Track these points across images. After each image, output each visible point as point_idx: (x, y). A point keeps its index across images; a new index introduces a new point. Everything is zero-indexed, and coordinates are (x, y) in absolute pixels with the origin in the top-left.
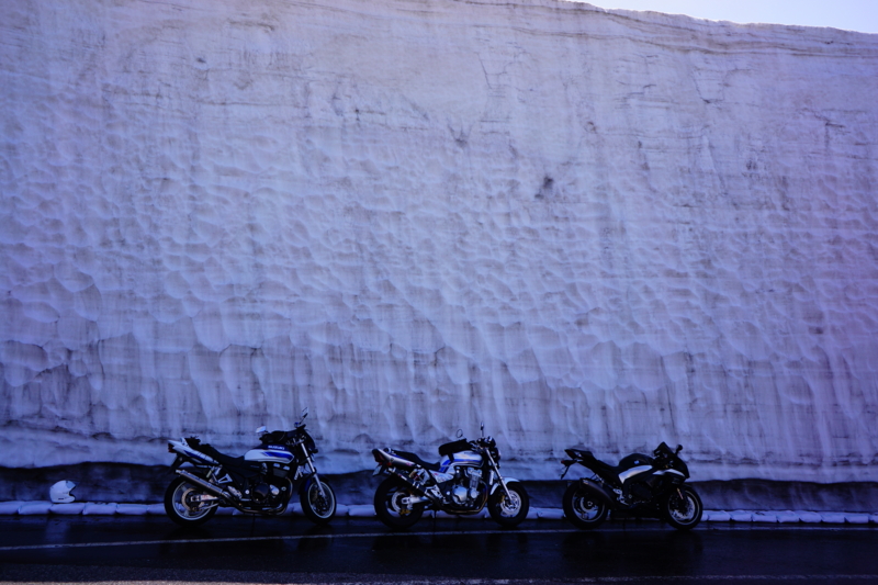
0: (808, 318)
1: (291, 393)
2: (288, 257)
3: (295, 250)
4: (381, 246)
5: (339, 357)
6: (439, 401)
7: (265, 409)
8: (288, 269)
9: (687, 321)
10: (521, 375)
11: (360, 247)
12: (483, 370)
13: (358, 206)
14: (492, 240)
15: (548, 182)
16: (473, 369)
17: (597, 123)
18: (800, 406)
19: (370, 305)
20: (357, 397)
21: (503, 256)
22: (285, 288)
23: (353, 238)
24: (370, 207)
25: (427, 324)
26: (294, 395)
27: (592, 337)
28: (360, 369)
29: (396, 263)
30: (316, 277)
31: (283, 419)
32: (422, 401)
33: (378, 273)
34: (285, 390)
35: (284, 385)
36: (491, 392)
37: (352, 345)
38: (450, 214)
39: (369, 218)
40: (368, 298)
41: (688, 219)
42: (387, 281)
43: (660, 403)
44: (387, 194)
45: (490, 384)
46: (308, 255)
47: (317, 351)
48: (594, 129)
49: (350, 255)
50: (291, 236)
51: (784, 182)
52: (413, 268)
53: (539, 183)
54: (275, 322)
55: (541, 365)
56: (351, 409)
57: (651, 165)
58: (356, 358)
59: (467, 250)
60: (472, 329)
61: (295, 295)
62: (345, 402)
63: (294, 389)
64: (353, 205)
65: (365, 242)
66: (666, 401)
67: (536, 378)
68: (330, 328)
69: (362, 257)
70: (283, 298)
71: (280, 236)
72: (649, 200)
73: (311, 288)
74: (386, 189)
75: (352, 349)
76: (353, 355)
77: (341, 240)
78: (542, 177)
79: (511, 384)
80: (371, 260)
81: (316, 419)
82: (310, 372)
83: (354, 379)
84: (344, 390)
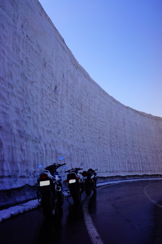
0: (82, 138)
1: (11, 150)
2: (6, 86)
3: (9, 84)
4: (28, 93)
5: (22, 135)
6: (41, 156)
7: (4, 157)
8: (6, 91)
9: (71, 136)
10: (53, 149)
11: (23, 90)
12: (47, 145)
13: (24, 74)
14: (47, 101)
15: (56, 87)
16: (45, 145)
17: (64, 75)
18: (83, 160)
19: (26, 115)
20: (28, 153)
21: (48, 107)
22: (6, 100)
23: (22, 86)
24: (27, 76)
25: (36, 126)
26: (12, 151)
27: (61, 138)
28: (27, 142)
29: (30, 101)
30: (13, 99)
31: (8, 162)
32: (38, 156)
33: (26, 103)
34: (9, 149)
35: (9, 146)
36: (49, 153)
37: (25, 131)
38: (41, 88)
39: (26, 80)
40: (25, 112)
41: (71, 109)
42: (30, 107)
43: (70, 158)
44: (30, 73)
45: (49, 150)
46: (12, 88)
47: (15, 132)
48: (64, 76)
49: (21, 93)
50: (8, 77)
51: (82, 105)
52: (34, 104)
53: (55, 87)
54: (2, 115)
55: (55, 145)
56: (26, 158)
57: (68, 91)
58: (26, 137)
59: (43, 103)
60: (44, 130)
61: (8, 104)
62: (24, 155)
63: (12, 148)
64: (23, 73)
65: (25, 89)
66: (71, 158)
67: (55, 150)
68: (17, 122)
69: (24, 95)
70: (4, 104)
71: (6, 75)
72: (67, 101)
73: (12, 103)
74: (30, 71)
75: (25, 133)
76: (25, 135)
77: (20, 86)
78: (55, 86)
79: (52, 151)
80: (26, 98)
81: (17, 162)
82: (15, 141)
83: (26, 145)
84: (24, 150)
